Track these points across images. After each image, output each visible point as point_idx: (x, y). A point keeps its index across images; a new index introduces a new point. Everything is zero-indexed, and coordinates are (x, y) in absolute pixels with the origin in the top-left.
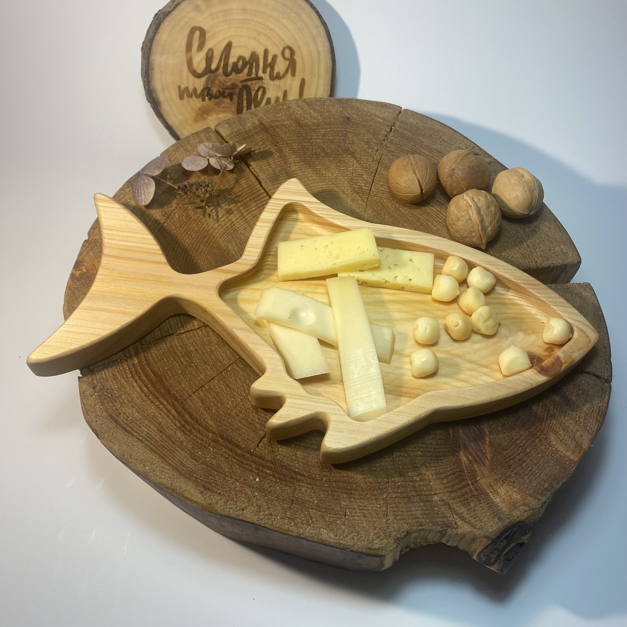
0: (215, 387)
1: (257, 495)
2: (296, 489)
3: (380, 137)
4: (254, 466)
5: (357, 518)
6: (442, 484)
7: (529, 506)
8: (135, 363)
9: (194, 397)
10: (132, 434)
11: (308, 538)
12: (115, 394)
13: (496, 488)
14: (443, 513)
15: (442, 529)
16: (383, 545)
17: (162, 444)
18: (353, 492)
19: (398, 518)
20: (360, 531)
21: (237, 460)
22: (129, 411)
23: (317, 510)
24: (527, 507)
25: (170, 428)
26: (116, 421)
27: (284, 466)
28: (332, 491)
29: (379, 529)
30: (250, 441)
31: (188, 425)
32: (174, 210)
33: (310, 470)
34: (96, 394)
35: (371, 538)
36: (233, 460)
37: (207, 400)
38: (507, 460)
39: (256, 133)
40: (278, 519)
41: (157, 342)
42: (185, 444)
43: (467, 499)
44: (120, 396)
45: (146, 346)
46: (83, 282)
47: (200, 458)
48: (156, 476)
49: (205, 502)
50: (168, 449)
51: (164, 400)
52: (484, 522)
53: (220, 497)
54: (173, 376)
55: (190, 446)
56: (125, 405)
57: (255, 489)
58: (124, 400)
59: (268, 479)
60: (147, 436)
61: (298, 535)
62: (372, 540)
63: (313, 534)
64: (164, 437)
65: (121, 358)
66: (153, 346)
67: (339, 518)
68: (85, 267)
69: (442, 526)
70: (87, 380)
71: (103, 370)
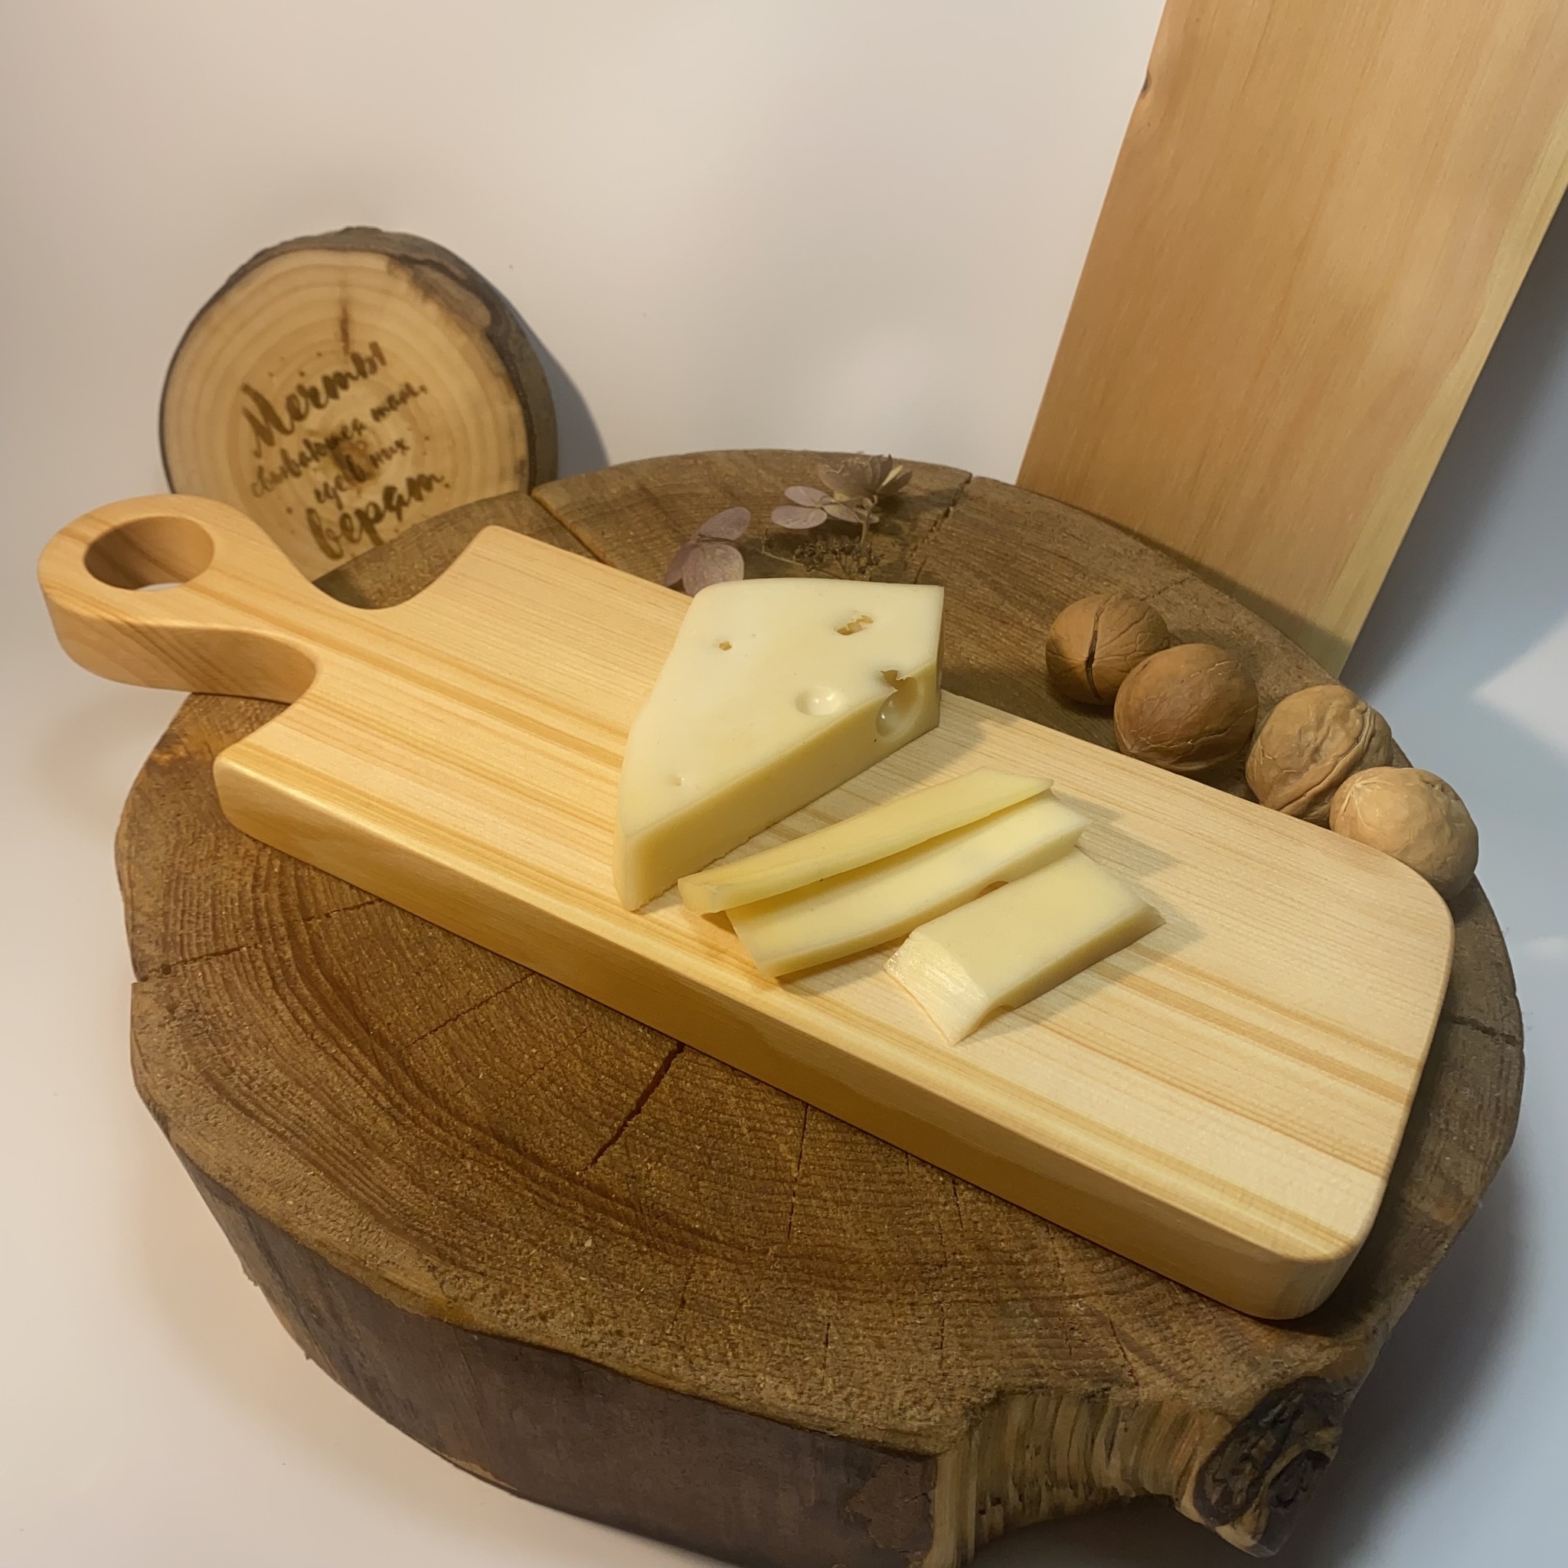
0: (489, 1021)
1: (585, 1282)
2: (693, 1271)
3: (922, 524)
4: (580, 1209)
5: (861, 1348)
6: (1092, 1272)
8: (286, 957)
9: (431, 1041)
10: (257, 1119)
11: (720, 1399)
12: (225, 1025)
14: (1098, 1344)
15: (1095, 1389)
16: (932, 1423)
17: (337, 1145)
18: (848, 1283)
19: (973, 1354)
20: (868, 1382)
21: (537, 1193)
22: (258, 1065)
23: (748, 1326)
25: (362, 1110)
26: (219, 1088)
27: (664, 1213)
28: (790, 1280)
29: (920, 1380)
30: (573, 1148)
31: (410, 1103)
33: (732, 1226)
34: (173, 1024)
35: (896, 1405)
36: (526, 1192)
37: (467, 1049)
39: (630, 507)
40: (639, 1345)
41: (349, 915)
42: (397, 1149)
43: (1162, 1313)
44: (237, 1030)
45: (319, 921)
46: (174, 779)
47: (436, 1185)
48: (313, 1222)
49: (440, 1295)
50: (352, 1158)
51: (353, 1043)
52: (1211, 1371)
53: (484, 1282)
54: (380, 991)
55: (410, 1155)
56: (248, 1052)
57: (581, 1267)
58: (246, 1038)
59: (619, 1244)
60: (297, 1124)
61: (694, 1390)
62: (900, 1409)
63: (737, 1388)
64: (342, 1130)
65: (251, 944)
66: (336, 921)
67: (808, 1348)
68: (185, 748)
69: (1095, 1378)
70: (156, 989)
71: (201, 968)
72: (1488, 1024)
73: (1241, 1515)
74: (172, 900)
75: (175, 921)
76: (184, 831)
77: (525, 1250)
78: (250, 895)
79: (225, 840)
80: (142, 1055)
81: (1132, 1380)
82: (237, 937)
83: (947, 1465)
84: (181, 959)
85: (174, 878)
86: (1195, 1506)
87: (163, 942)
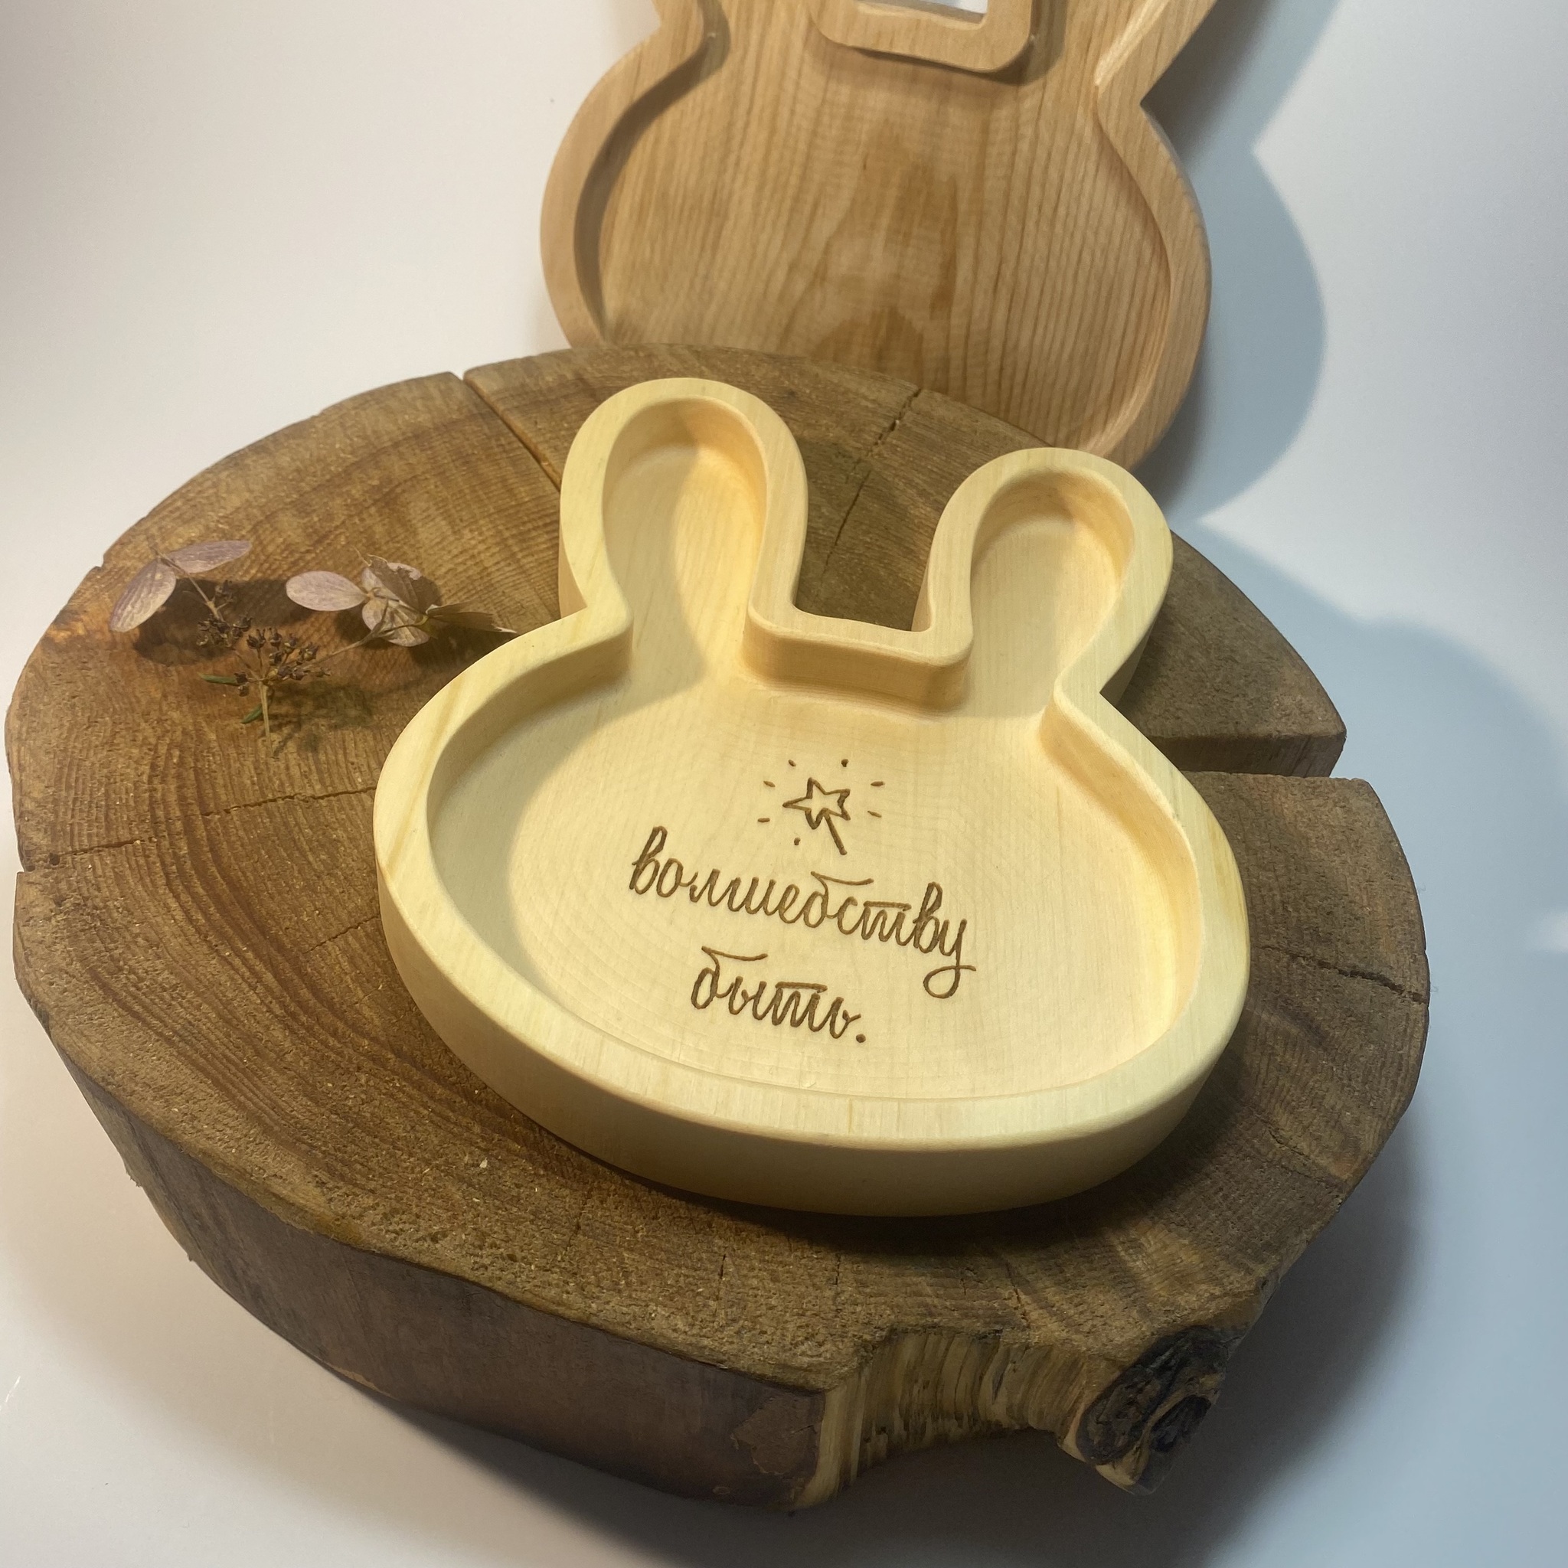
1: (478, 1204)
2: (589, 1197)
3: (866, 436)
4: (477, 1129)
5: (755, 1282)
7: (1222, 1285)
8: (182, 853)
9: (330, 949)
10: (144, 1022)
11: (611, 1327)
12: (114, 922)
13: (1133, 1234)
14: (992, 1286)
15: (987, 1329)
16: (822, 1359)
17: (228, 1051)
19: (868, 1290)
20: (760, 1316)
21: (433, 1111)
22: (146, 965)
23: (642, 1254)
24: (1218, 1288)
25: (254, 1017)
26: (104, 986)
29: (813, 1316)
31: (306, 1012)
32: (337, 527)
34: (59, 918)
35: (788, 1339)
36: (421, 1109)
37: (366, 958)
39: (566, 397)
40: (531, 1270)
41: (249, 812)
42: (289, 1059)
44: (126, 927)
45: (217, 817)
46: (70, 658)
47: (329, 1098)
48: (199, 1131)
49: (326, 1212)
50: (242, 1066)
51: (248, 946)
52: (1102, 1317)
53: (374, 1200)
54: (280, 894)
55: (303, 1065)
56: (137, 950)
57: (475, 1188)
58: (135, 937)
59: (515, 1167)
60: (186, 1029)
61: (585, 1318)
62: (792, 1344)
63: (628, 1317)
64: (233, 1037)
65: (145, 836)
66: (235, 818)
67: (702, 1279)
68: (85, 625)
69: (988, 1320)
70: (43, 880)
71: (91, 860)
72: (1398, 981)
73: (1121, 1457)
74: (63, 787)
75: (66, 809)
76: (79, 714)
77: (418, 1169)
78: (146, 786)
79: (122, 727)
80: (24, 949)
81: (1025, 1323)
82: (130, 829)
83: (835, 1401)
84: (70, 849)
85: (67, 763)
86: (1078, 1446)
87: (53, 831)
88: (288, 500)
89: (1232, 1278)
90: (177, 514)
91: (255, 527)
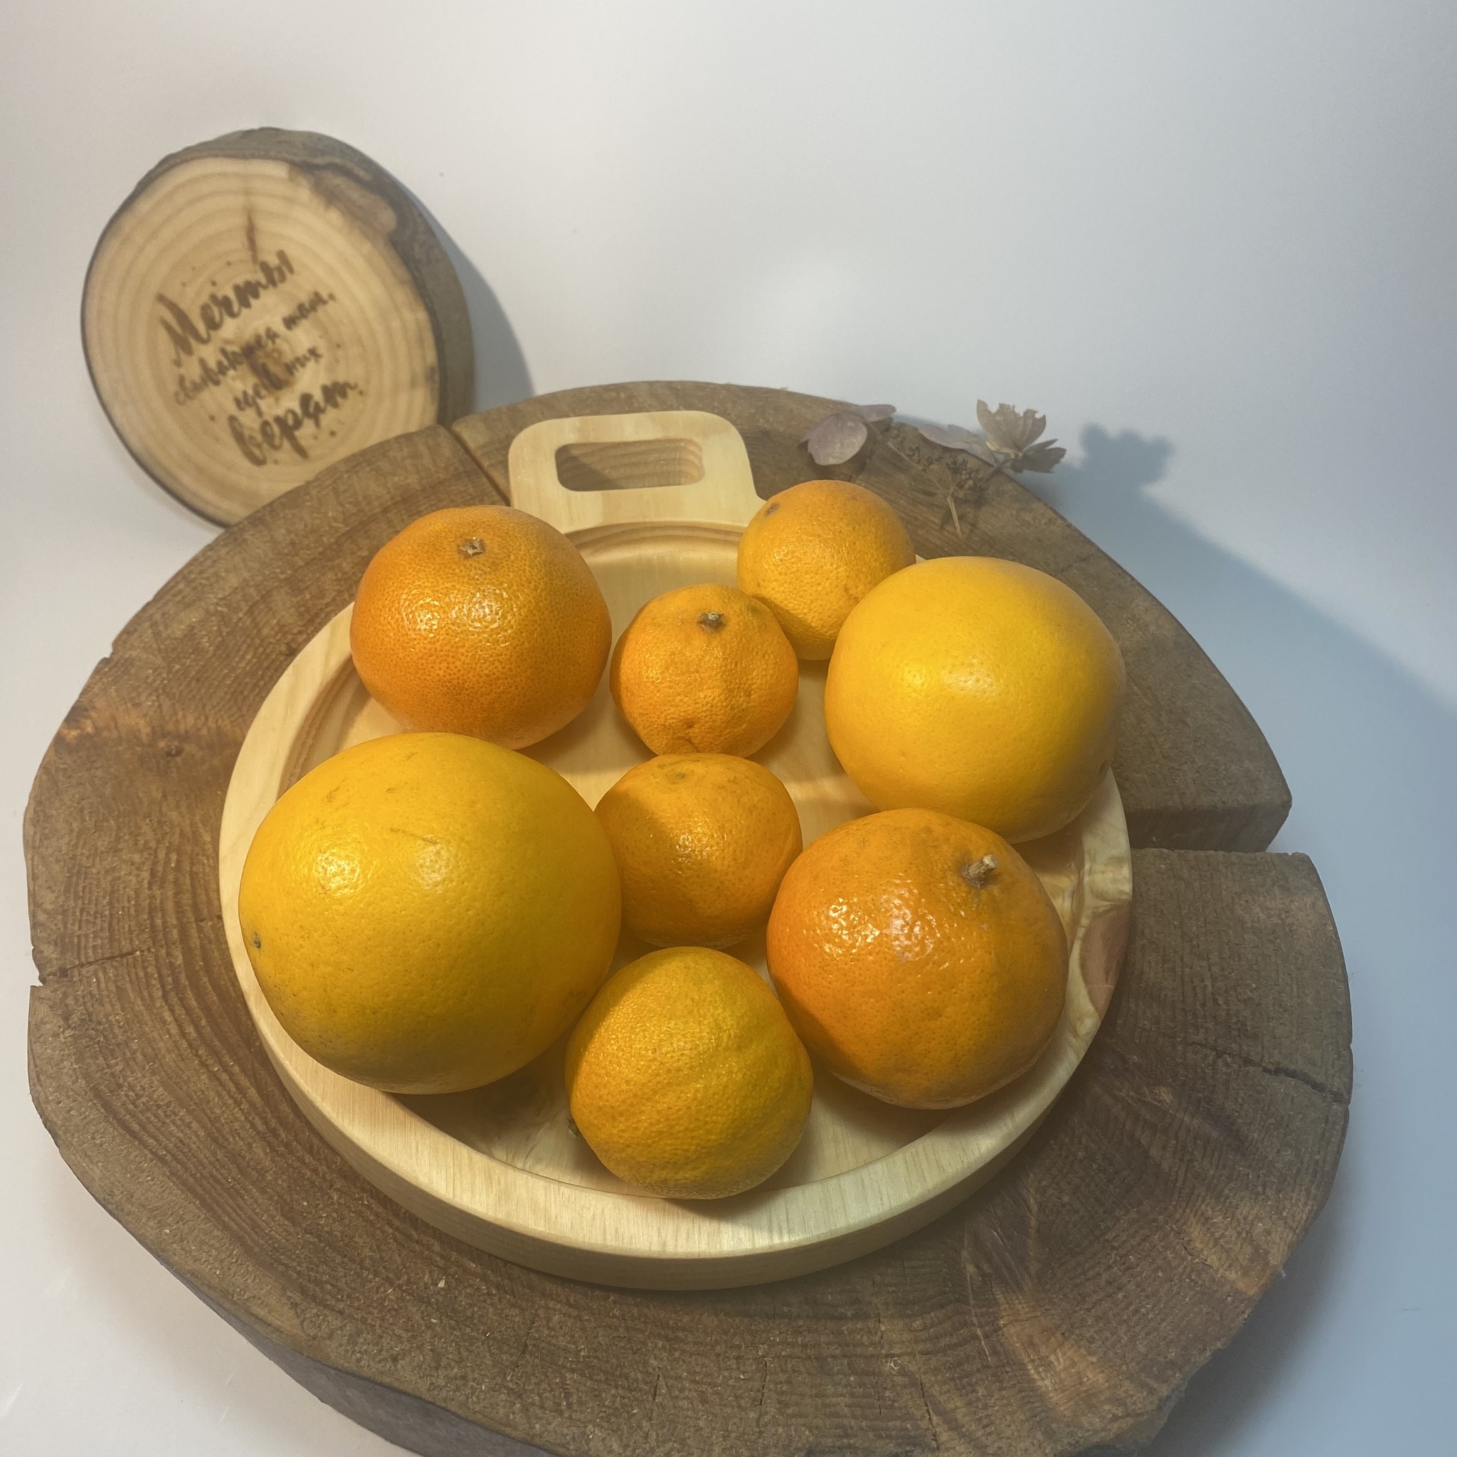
1: (436, 1324)
2: (537, 1315)
4: (437, 1248)
5: (686, 1402)
6: (910, 1330)
7: (1125, 1405)
8: (177, 963)
10: (141, 1141)
11: (552, 1447)
12: (115, 1037)
13: (1044, 1351)
14: (906, 1407)
15: (900, 1451)
17: (214, 1170)
18: (680, 1334)
19: (790, 1411)
21: (397, 1229)
22: (145, 1082)
23: (583, 1375)
24: (1120, 1409)
25: (239, 1134)
26: (106, 1105)
28: (627, 1329)
29: (736, 1438)
34: (68, 1033)
36: (386, 1228)
38: (1078, 1281)
40: (482, 1391)
42: (269, 1178)
43: (968, 1375)
44: (126, 1043)
45: (210, 924)
46: (80, 758)
47: (304, 1217)
48: (187, 1252)
49: (302, 1333)
50: (227, 1186)
51: (234, 1061)
52: (1009, 1438)
53: (342, 1321)
55: (282, 1183)
56: (136, 1067)
57: (433, 1308)
58: (134, 1053)
59: (470, 1286)
60: (178, 1148)
61: (529, 1439)
63: (568, 1438)
64: (220, 1156)
65: (145, 947)
67: (637, 1400)
68: (93, 723)
69: (900, 1441)
70: (52, 995)
71: (96, 974)
72: (1320, 1079)
74: (72, 896)
75: (74, 920)
76: (87, 818)
78: (146, 891)
79: (126, 831)
80: (36, 1066)
82: (131, 940)
84: (77, 962)
85: (75, 871)
87: (62, 943)
88: (282, 577)
89: (1135, 1398)
90: (179, 598)
91: (252, 607)
